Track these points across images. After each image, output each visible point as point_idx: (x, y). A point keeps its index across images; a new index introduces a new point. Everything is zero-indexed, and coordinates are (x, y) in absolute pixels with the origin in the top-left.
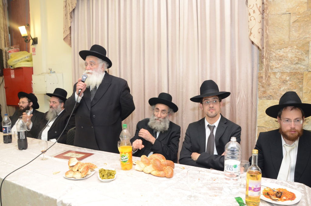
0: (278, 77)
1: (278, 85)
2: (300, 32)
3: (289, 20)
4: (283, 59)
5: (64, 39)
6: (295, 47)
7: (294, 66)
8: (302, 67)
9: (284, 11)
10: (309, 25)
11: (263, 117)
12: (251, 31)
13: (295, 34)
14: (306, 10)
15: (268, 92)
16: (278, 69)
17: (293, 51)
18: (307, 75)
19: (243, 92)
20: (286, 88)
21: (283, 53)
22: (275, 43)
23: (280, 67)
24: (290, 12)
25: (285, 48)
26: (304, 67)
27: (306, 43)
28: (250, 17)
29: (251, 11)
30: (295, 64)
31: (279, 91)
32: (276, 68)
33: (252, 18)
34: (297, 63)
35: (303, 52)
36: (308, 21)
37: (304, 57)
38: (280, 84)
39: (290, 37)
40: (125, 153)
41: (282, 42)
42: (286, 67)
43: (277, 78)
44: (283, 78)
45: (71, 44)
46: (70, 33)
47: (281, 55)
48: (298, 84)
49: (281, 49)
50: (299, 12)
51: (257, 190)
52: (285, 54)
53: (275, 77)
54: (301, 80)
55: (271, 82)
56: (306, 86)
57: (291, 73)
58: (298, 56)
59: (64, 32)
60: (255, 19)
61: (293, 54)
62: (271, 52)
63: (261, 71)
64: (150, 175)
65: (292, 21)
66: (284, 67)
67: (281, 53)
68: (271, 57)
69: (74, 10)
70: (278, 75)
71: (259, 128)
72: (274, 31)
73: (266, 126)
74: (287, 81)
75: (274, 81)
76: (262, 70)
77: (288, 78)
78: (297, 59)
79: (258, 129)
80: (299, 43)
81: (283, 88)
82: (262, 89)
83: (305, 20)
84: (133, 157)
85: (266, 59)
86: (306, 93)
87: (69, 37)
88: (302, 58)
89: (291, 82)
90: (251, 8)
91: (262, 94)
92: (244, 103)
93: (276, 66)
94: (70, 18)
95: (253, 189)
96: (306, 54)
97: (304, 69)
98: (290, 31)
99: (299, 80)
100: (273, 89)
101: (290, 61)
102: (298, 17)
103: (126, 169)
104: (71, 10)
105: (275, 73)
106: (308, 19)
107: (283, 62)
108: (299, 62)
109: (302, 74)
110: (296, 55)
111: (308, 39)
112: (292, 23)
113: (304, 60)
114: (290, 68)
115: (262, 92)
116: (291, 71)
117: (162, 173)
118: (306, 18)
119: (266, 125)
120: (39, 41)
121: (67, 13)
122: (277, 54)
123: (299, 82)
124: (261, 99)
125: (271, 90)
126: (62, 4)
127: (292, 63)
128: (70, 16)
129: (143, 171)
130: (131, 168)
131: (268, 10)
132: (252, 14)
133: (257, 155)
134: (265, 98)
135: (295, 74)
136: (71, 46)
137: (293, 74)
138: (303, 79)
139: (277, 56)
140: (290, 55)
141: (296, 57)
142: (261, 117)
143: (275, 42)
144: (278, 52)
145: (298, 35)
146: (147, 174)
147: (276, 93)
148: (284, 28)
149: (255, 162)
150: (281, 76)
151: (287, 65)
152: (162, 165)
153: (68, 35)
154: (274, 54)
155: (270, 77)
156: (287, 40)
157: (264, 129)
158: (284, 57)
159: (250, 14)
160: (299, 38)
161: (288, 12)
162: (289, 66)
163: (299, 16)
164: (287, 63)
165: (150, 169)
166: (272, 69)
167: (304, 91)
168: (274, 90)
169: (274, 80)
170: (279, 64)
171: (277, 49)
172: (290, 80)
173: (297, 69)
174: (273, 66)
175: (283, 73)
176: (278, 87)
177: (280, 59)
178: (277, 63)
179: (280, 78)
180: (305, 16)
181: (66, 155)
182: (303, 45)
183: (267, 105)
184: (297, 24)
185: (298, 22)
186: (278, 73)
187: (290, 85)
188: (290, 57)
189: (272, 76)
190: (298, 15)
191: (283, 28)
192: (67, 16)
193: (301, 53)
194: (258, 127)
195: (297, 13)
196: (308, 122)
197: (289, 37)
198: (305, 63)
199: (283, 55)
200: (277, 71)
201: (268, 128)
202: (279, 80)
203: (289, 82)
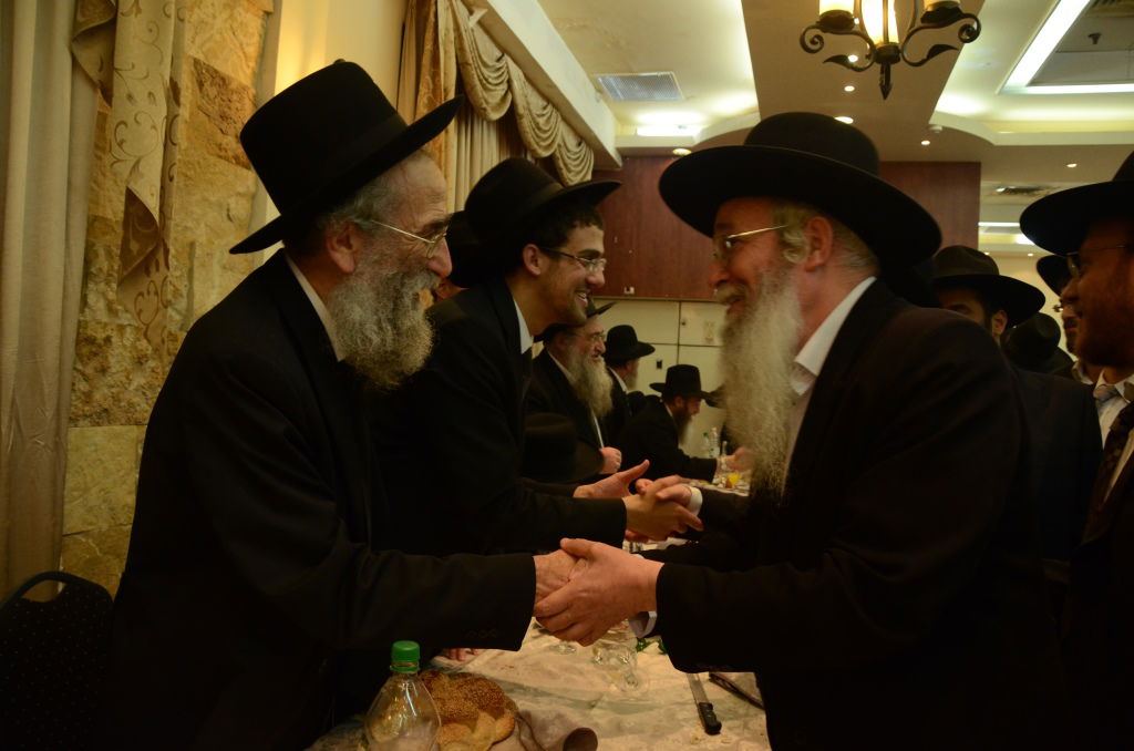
0: (128, 344)
1: (126, 369)
8: (174, 316)
10: (193, 192)
11: (81, 496)
15: (97, 396)
16: (129, 315)
20: (143, 381)
26: (177, 317)
27: (190, 245)
31: (127, 392)
38: (131, 368)
43: (124, 346)
44: (140, 348)
53: (122, 341)
55: (110, 358)
70: (129, 337)
73: (90, 528)
74: (146, 360)
75: (118, 358)
82: (83, 386)
91: (80, 405)
100: (113, 387)
105: (122, 329)
115: (80, 398)
119: (91, 524)
124: (76, 426)
125: (106, 391)
134: (87, 421)
142: (75, 494)
147: (119, 401)
155: (112, 340)
157: (84, 540)
168: (114, 390)
169: (117, 351)
176: (124, 379)
179: (134, 347)
183: (96, 445)
186: (128, 330)
187: (153, 371)
189: (116, 338)
198: (183, 305)
200: (126, 323)
201: (96, 531)
202: (129, 354)
203: (152, 364)
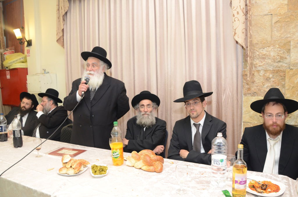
0: (262, 75)
1: (262, 82)
2: (282, 32)
3: (271, 20)
4: (267, 57)
5: (57, 41)
6: (277, 46)
7: (277, 64)
8: (284, 65)
9: (266, 12)
10: (290, 25)
11: (248, 113)
12: (235, 32)
13: (277, 34)
14: (287, 11)
15: (253, 89)
16: (261, 67)
17: (275, 50)
18: (289, 72)
19: (228, 89)
20: (269, 85)
21: (266, 52)
22: (258, 43)
23: (263, 65)
24: (272, 13)
25: (267, 47)
26: (286, 65)
27: (288, 42)
28: (235, 17)
29: (235, 13)
30: (277, 62)
31: (263, 88)
32: (260, 66)
33: (236, 19)
34: (279, 61)
35: (284, 51)
36: (289, 21)
37: (286, 55)
38: (264, 81)
39: (273, 37)
40: (116, 149)
41: (265, 42)
42: (269, 65)
43: (260, 75)
44: (266, 75)
45: (64, 46)
46: (63, 35)
47: (264, 54)
48: (281, 81)
49: (264, 48)
50: (280, 13)
51: (243, 183)
52: (268, 53)
53: (259, 74)
54: (283, 77)
55: (255, 79)
56: (288, 83)
57: (273, 70)
58: (280, 54)
59: (57, 34)
60: (238, 20)
61: (275, 53)
62: (255, 51)
63: (246, 70)
64: (140, 170)
65: (273, 22)
66: (267, 65)
67: (264, 52)
68: (254, 55)
69: (66, 13)
70: (262, 73)
71: (245, 123)
72: (257, 31)
73: (251, 122)
74: (270, 79)
75: (258, 79)
76: (246, 68)
77: (271, 76)
78: (280, 57)
79: (243, 124)
80: (280, 42)
81: (267, 85)
82: (247, 86)
83: (286, 21)
84: (124, 153)
85: (250, 57)
86: (288, 89)
87: (62, 38)
88: (284, 56)
89: (273, 80)
90: (235, 10)
91: (247, 91)
92: (229, 100)
93: (260, 64)
94: (62, 21)
95: (239, 182)
96: (287, 52)
97: (286, 67)
98: (272, 31)
99: (281, 78)
100: (258, 86)
101: (273, 59)
102: (279, 18)
103: (117, 165)
104: (64, 13)
105: (258, 71)
106: (289, 20)
107: (266, 60)
108: (281, 60)
109: (284, 72)
110: (278, 53)
111: (289, 39)
112: (274, 23)
113: (286, 58)
114: (273, 66)
115: (246, 89)
116: (274, 69)
117: (152, 168)
118: (287, 19)
120: (33, 43)
121: (60, 16)
122: (260, 53)
123: (282, 79)
124: (246, 96)
125: (255, 87)
126: (55, 8)
127: (274, 62)
128: (63, 19)
129: (133, 166)
130: (122, 164)
131: (251, 12)
132: (236, 15)
133: (242, 149)
134: (249, 95)
135: (278, 71)
136: (64, 48)
137: (276, 72)
138: (285, 77)
139: (260, 54)
140: (272, 54)
141: (278, 55)
142: (246, 112)
143: (258, 41)
144: (261, 51)
145: (280, 35)
146: (138, 170)
147: (260, 90)
148: (267, 29)
149: (241, 157)
150: (265, 74)
151: (270, 63)
152: (152, 160)
153: (61, 37)
154: (258, 53)
155: (254, 74)
156: (269, 39)
157: (249, 124)
158: (267, 56)
159: (234, 16)
160: (281, 37)
161: (270, 13)
162: (272, 64)
163: (281, 17)
164: (270, 62)
165: (140, 164)
166: (256, 67)
167: (287, 88)
168: (258, 87)
169: (258, 77)
170: (262, 63)
171: (261, 48)
172: (272, 77)
173: (279, 67)
174: (257, 64)
175: (266, 71)
176: (261, 84)
177: (264, 58)
178: (260, 61)
180: (286, 17)
181: (60, 152)
182: (285, 44)
184: (278, 25)
185: (280, 22)
186: (262, 71)
187: (273, 82)
188: (272, 56)
189: (256, 74)
190: (279, 16)
191: (265, 28)
192: (60, 19)
193: (283, 52)
194: (243, 122)
195: (278, 14)
196: (290, 117)
197: (271, 37)
198: (287, 61)
199: (266, 54)
200: (261, 69)
201: (253, 123)
202: (262, 78)
203: (272, 80)
